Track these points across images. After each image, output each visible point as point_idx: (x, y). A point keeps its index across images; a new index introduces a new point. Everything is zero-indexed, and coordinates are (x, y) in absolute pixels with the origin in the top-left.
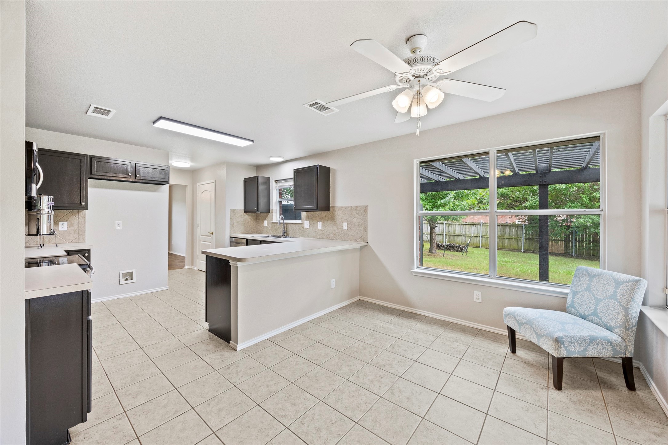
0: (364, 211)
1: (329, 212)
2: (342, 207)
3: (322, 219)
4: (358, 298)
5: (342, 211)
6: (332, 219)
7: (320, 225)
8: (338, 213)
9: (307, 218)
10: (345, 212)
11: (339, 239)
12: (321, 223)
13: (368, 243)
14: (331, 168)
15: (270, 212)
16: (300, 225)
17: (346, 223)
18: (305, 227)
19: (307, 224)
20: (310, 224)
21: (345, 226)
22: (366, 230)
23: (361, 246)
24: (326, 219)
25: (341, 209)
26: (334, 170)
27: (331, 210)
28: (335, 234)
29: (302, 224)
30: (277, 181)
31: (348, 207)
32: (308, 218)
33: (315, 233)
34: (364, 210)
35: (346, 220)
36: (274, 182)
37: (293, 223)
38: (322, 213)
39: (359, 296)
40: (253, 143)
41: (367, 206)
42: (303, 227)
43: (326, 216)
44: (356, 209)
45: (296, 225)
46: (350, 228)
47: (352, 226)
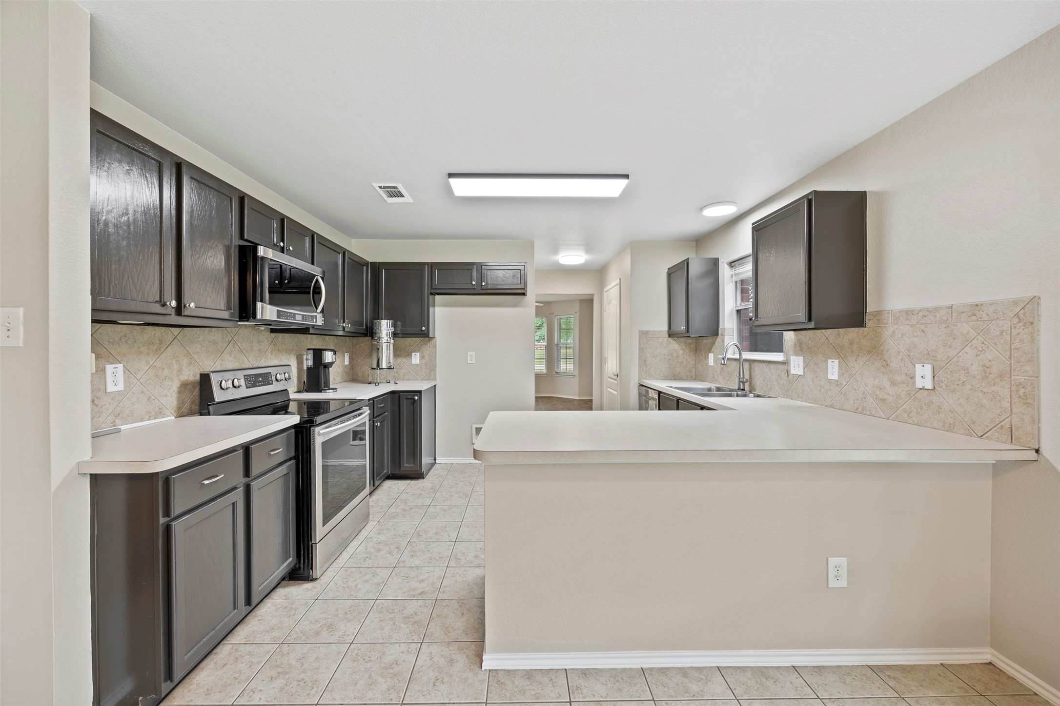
0: (1016, 320)
1: (861, 330)
2: (909, 313)
3: (839, 353)
4: (986, 655)
5: (912, 326)
6: (875, 350)
7: (833, 369)
8: (894, 332)
9: (798, 348)
10: (923, 327)
11: (897, 417)
12: (836, 362)
13: (1037, 451)
14: (871, 192)
15: (718, 335)
16: (780, 366)
17: (928, 368)
18: (792, 373)
19: (797, 365)
20: (806, 365)
21: (923, 377)
22: (1028, 398)
23: (996, 461)
24: (852, 352)
25: (907, 319)
26: (878, 194)
27: (869, 323)
28: (883, 400)
29: (783, 363)
30: (733, 264)
31: (937, 309)
32: (800, 348)
33: (820, 391)
34: (1017, 315)
35: (928, 357)
36: (727, 267)
37: (764, 362)
38: (839, 334)
39: (989, 650)
40: (628, 180)
41: (1034, 300)
42: (788, 372)
43: (851, 343)
44: (975, 315)
45: (772, 366)
46: (943, 384)
47: (953, 378)
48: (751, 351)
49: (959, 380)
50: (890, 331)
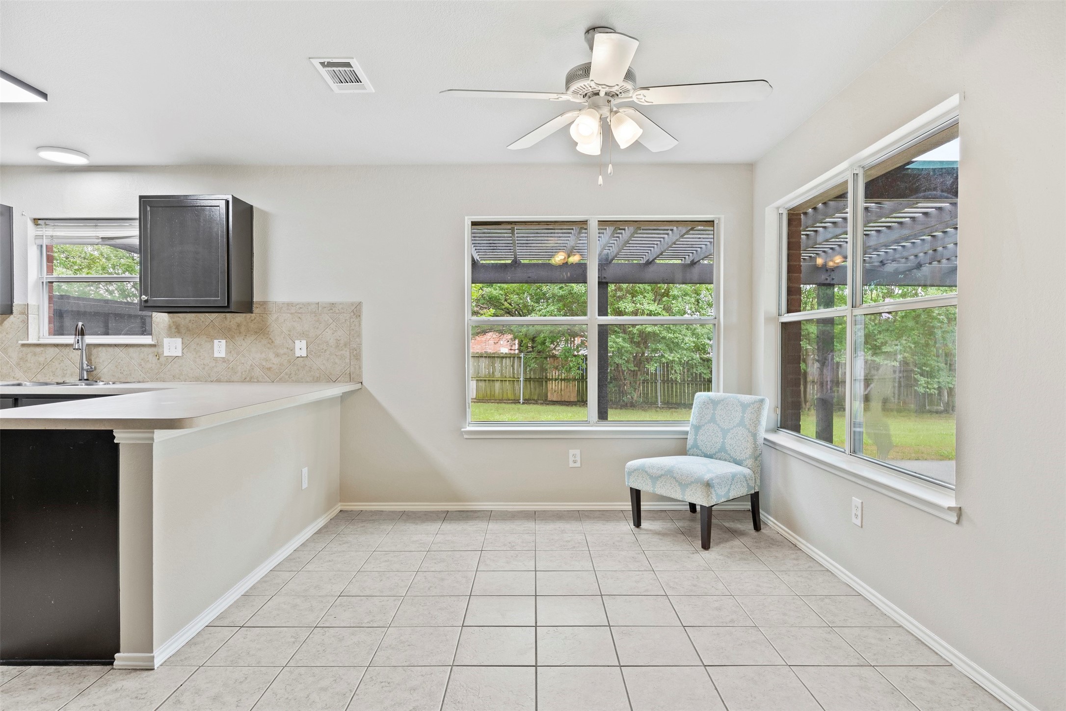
0: (352, 314)
1: (248, 315)
2: (289, 305)
3: (227, 334)
4: (339, 508)
5: (291, 314)
6: (262, 331)
7: (220, 348)
8: (278, 318)
9: (174, 330)
10: (300, 315)
11: (280, 379)
12: (224, 342)
13: (362, 383)
14: (258, 209)
15: (11, 313)
16: (146, 350)
17: (304, 342)
18: (165, 354)
19: (172, 347)
20: (185, 346)
21: (300, 348)
22: (357, 356)
23: (342, 393)
24: (240, 333)
25: (288, 309)
26: (265, 214)
27: (256, 310)
28: (269, 369)
29: (154, 346)
30: (40, 222)
31: (309, 304)
32: (176, 331)
33: (204, 369)
34: (353, 311)
35: (303, 335)
36: (30, 224)
37: (116, 345)
38: (226, 318)
39: (340, 504)
40: (44, 101)
41: (360, 303)
42: (158, 356)
43: (239, 325)
44: (332, 309)
45: (131, 350)
46: (313, 353)
47: (319, 348)
48: (55, 335)
49: (323, 349)
50: (274, 316)
